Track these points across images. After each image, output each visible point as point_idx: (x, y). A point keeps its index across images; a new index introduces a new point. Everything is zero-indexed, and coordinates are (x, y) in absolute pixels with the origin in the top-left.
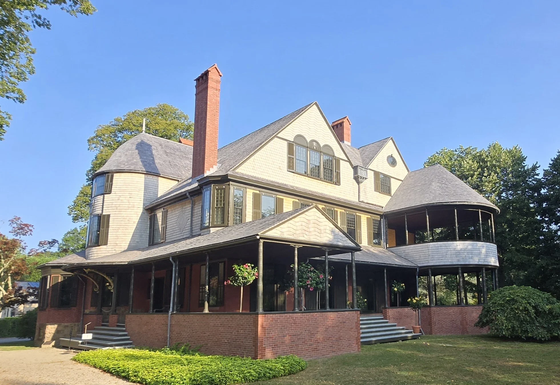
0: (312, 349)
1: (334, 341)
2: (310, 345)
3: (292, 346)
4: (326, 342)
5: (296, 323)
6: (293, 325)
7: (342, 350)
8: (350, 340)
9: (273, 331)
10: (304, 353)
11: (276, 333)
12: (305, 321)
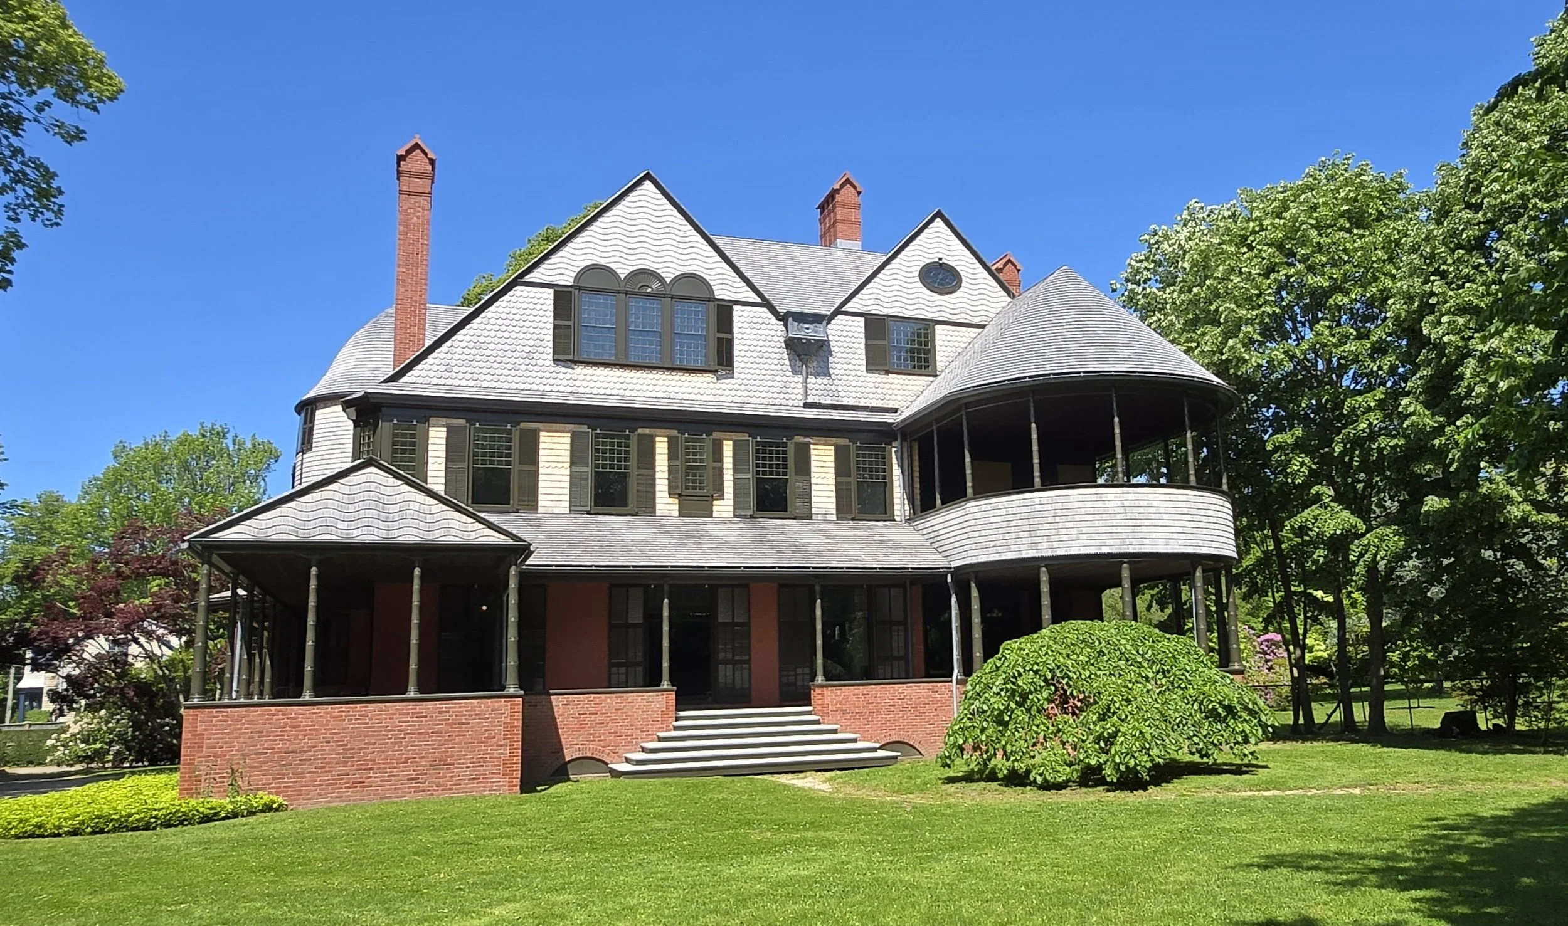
0: (346, 783)
1: (426, 766)
2: (339, 775)
3: (284, 774)
4: (395, 768)
5: (299, 726)
6: (288, 728)
7: (451, 789)
8: (482, 766)
9: (226, 743)
10: (318, 791)
11: (234, 746)
12: (328, 721)
